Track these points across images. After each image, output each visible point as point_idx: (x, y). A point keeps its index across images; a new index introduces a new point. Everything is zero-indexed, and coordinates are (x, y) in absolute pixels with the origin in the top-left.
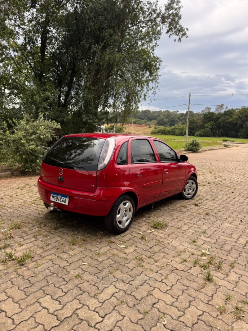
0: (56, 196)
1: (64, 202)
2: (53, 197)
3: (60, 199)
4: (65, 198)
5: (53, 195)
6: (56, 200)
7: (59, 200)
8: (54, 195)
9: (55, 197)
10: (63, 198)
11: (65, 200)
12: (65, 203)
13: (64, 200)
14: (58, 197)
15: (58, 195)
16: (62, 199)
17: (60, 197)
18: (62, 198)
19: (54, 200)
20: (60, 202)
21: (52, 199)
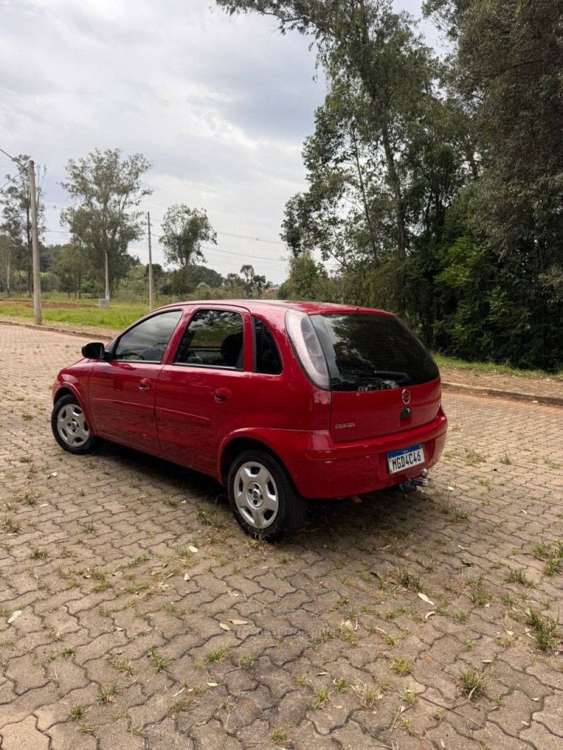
0: (400, 456)
1: (417, 461)
2: (394, 463)
3: (408, 459)
4: (416, 452)
5: (394, 459)
6: (403, 466)
7: (407, 463)
8: (396, 458)
9: (400, 461)
10: (412, 453)
11: (419, 455)
12: (419, 460)
13: (416, 456)
14: (404, 455)
15: (402, 453)
16: (413, 455)
17: (408, 454)
18: (411, 454)
19: (398, 470)
20: (410, 465)
21: (394, 469)
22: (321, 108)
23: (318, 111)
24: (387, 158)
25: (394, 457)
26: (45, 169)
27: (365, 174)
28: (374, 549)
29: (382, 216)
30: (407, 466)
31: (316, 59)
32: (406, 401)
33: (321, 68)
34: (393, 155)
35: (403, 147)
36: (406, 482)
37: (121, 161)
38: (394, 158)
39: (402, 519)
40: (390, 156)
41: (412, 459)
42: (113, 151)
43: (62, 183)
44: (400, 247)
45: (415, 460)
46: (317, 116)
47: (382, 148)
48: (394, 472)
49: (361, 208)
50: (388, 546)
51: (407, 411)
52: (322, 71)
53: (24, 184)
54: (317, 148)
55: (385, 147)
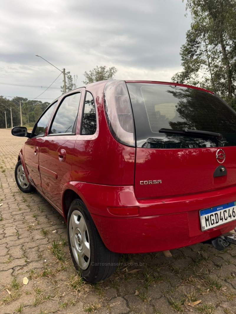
0: (213, 213)
1: (232, 217)
2: (207, 220)
3: (222, 215)
4: (231, 208)
5: (206, 216)
6: (217, 223)
7: (222, 219)
8: (209, 215)
10: (227, 209)
11: (233, 212)
12: (234, 217)
13: (231, 212)
14: (218, 212)
15: (217, 210)
16: (228, 211)
17: (222, 211)
18: (226, 211)
19: (211, 226)
20: (225, 222)
21: (206, 226)
22: (189, 31)
23: (188, 32)
24: (222, 50)
25: (206, 214)
26: (77, 76)
27: (211, 58)
28: (183, 304)
29: (220, 79)
30: (221, 223)
31: (186, 6)
32: (221, 161)
33: (189, 10)
34: (226, 47)
35: (231, 43)
36: (219, 239)
37: (106, 70)
38: (226, 49)
39: (218, 266)
40: (224, 48)
41: (227, 215)
42: (103, 67)
43: (83, 82)
44: (229, 93)
45: (230, 216)
46: (187, 34)
47: (220, 45)
48: (206, 228)
49: (209, 76)
50: (198, 302)
51: (221, 170)
52: (189, 11)
53: (69, 83)
54: (187, 50)
55: (221, 44)
